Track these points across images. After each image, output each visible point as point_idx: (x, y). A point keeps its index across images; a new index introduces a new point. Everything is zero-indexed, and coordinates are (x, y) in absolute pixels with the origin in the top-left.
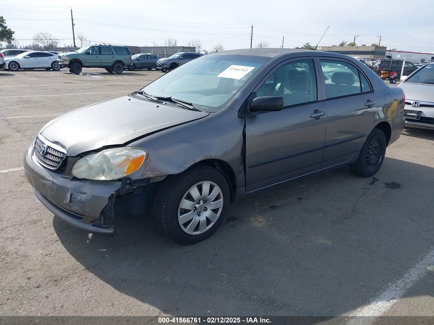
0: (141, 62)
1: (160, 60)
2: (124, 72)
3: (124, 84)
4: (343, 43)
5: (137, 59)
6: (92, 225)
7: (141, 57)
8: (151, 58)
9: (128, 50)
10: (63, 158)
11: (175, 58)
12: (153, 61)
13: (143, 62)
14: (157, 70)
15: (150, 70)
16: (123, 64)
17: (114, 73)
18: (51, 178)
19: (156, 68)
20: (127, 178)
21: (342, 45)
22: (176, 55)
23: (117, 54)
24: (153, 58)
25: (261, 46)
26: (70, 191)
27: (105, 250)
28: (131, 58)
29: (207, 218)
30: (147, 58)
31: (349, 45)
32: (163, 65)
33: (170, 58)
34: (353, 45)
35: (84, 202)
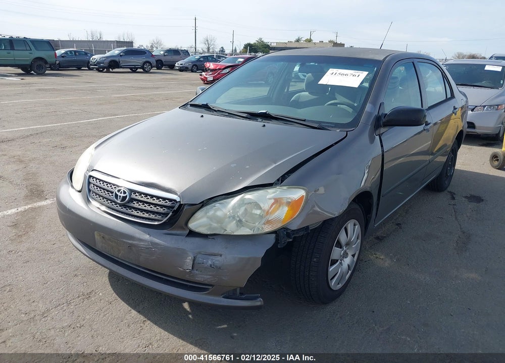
0: (67, 59)
1: (93, 57)
2: (47, 72)
3: (59, 87)
4: (299, 39)
5: (62, 56)
6: (223, 297)
7: (66, 53)
8: (80, 54)
9: (51, 45)
10: (173, 207)
11: (114, 55)
12: (85, 58)
13: (70, 59)
14: (90, 69)
15: (79, 69)
16: (46, 62)
17: (32, 74)
18: (147, 237)
19: (89, 67)
20: (284, 229)
21: (298, 41)
22: (116, 51)
23: (36, 49)
24: (83, 55)
25: (207, 41)
26: (190, 254)
27: (225, 326)
28: (56, 54)
29: (348, 266)
30: (75, 55)
31: (306, 41)
32: (98, 63)
33: (108, 54)
34: (310, 41)
35: (220, 268)
